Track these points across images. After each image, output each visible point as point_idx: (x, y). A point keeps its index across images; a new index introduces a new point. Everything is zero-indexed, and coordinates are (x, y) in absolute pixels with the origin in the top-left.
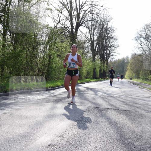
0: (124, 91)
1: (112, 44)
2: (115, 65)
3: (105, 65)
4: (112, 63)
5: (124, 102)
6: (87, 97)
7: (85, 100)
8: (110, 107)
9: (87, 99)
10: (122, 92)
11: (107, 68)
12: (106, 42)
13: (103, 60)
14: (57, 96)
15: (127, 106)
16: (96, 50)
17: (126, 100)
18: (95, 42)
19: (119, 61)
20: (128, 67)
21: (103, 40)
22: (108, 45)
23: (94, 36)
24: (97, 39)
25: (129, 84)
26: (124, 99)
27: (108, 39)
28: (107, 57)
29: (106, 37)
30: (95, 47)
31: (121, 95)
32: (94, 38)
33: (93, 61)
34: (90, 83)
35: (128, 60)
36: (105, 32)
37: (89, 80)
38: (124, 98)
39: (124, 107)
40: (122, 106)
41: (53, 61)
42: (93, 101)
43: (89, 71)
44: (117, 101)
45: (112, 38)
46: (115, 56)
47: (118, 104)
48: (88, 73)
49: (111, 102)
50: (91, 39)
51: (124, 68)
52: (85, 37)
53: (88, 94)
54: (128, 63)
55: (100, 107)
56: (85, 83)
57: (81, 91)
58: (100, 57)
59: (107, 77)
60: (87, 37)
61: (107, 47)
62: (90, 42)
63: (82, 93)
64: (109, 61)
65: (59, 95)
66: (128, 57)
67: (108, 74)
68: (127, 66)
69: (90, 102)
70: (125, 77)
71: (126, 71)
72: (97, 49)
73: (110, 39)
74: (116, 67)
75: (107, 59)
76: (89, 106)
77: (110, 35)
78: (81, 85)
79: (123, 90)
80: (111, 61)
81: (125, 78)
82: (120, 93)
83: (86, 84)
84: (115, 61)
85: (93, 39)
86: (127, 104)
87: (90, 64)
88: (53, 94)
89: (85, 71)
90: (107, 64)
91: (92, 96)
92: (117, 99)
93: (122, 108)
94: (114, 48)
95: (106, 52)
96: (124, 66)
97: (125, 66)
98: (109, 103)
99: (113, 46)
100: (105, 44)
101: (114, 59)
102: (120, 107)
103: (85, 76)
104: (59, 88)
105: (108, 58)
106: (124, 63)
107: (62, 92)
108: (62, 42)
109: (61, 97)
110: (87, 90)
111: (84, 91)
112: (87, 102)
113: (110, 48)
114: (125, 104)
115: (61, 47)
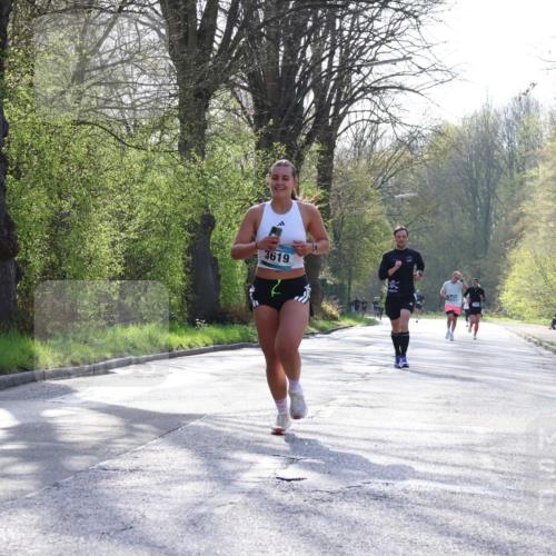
4: (372, 169)
13: (288, 139)
20: (526, 207)
28: (322, 106)
51: (488, 209)
58: (259, 106)
59: (329, 307)
64: (344, 141)
67: (334, 271)
68: (519, 192)
70: (507, 297)
71: (514, 238)
74: (412, 201)
79: (480, 430)
81: (501, 312)
90: (325, 176)
95: (317, 60)
96: (491, 193)
97: (502, 192)
105: (338, 119)
106: (491, 163)
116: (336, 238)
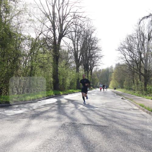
0: (106, 103)
1: (96, 54)
2: (99, 75)
3: (89, 75)
4: (96, 73)
5: (103, 116)
6: (66, 111)
7: (63, 114)
8: (87, 123)
9: (65, 114)
10: (103, 104)
11: (91, 78)
12: (90, 52)
13: (87, 71)
14: (35, 110)
15: (104, 121)
16: (80, 61)
17: (105, 113)
18: (79, 53)
19: (103, 71)
20: (112, 77)
21: (87, 50)
22: (92, 55)
23: (77, 46)
24: (81, 49)
25: (112, 94)
26: (103, 113)
27: (91, 49)
28: (91, 67)
29: (90, 47)
30: (78, 57)
31: (102, 108)
32: (78, 48)
33: (76, 72)
34: (73, 94)
35: (112, 70)
36: (89, 43)
37: (72, 91)
38: (104, 111)
39: (101, 122)
40: (99, 121)
41: (34, 73)
42: (72, 116)
43: (73, 81)
44: (96, 115)
45: (96, 48)
46: (99, 66)
47: (96, 119)
48: (72, 84)
49: (89, 116)
50: (75, 49)
51: (108, 77)
52: (69, 47)
53: (68, 108)
54: (112, 72)
55: (77, 123)
56: (67, 95)
57: (62, 104)
58: (84, 67)
59: (91, 87)
60: (71, 48)
61: (91, 57)
62: (73, 52)
63: (62, 106)
64: (93, 71)
65: (38, 108)
66: (112, 67)
67: (92, 84)
69: (68, 116)
70: (110, 86)
71: (110, 80)
72: (81, 59)
73: (94, 49)
74: (100, 77)
75: (91, 70)
76: (65, 121)
77: (93, 46)
78: (63, 97)
80: (95, 71)
81: (109, 88)
82: (101, 105)
83: (69, 95)
84: (99, 71)
85: (76, 49)
86: (105, 119)
87: (74, 75)
88: (32, 107)
89: (68, 81)
90: (91, 74)
91: (71, 109)
92: (96, 113)
93: (99, 123)
94: (97, 58)
95: (90, 62)
98: (87, 117)
99: (97, 57)
100: (89, 54)
101: (98, 69)
102: (98, 122)
103: (68, 87)
104: (39, 101)
105: (93, 68)
106: (108, 73)
107: (42, 106)
108: (44, 53)
109: (39, 111)
110: (68, 102)
111: (65, 104)
112: (65, 117)
113: (94, 58)
114: (103, 118)
115: (43, 58)
116: (92, 80)
